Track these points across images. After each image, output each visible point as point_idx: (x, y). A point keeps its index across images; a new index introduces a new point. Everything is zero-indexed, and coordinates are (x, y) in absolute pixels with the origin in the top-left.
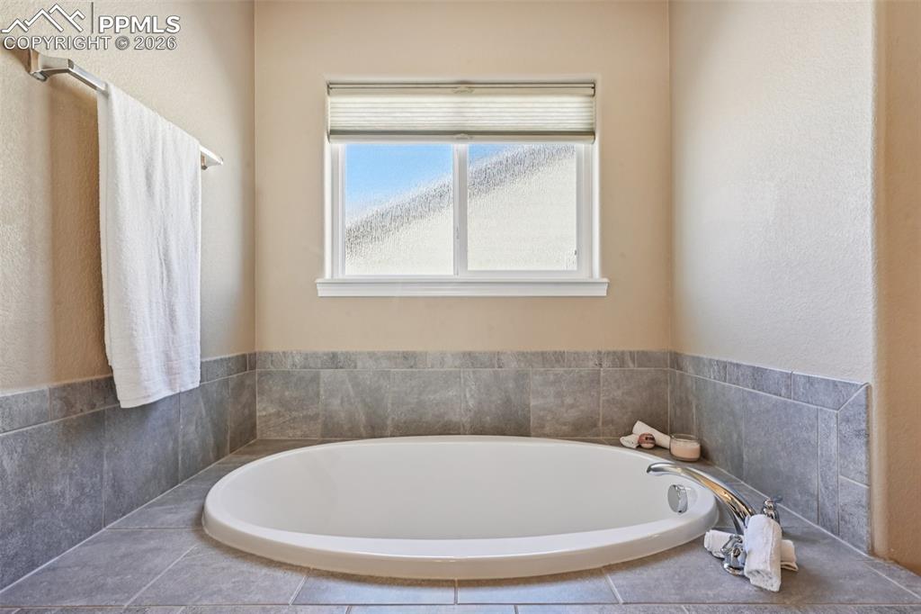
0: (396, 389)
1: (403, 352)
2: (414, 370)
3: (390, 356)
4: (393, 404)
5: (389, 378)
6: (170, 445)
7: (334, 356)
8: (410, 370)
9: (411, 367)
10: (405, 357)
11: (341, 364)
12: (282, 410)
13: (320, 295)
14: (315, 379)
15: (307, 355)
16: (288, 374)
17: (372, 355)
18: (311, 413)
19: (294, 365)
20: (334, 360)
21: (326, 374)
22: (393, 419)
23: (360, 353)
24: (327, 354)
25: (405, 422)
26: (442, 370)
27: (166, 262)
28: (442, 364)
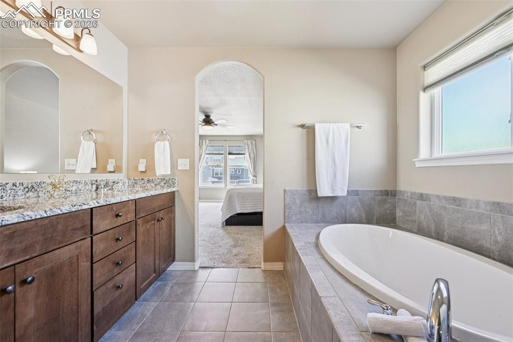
0: (449, 217)
1: (453, 197)
2: (459, 207)
3: (447, 199)
4: (448, 225)
5: (446, 210)
6: (343, 212)
7: (422, 195)
8: (457, 207)
9: (458, 206)
10: (454, 200)
11: (424, 199)
12: (404, 215)
13: (417, 166)
14: (415, 204)
15: (412, 193)
16: (406, 201)
17: (438, 196)
18: (413, 219)
19: (407, 197)
20: (422, 197)
21: (419, 202)
22: (448, 233)
23: (433, 195)
24: (419, 194)
25: (454, 237)
26: (477, 211)
27: (334, 161)
28: (477, 207)
